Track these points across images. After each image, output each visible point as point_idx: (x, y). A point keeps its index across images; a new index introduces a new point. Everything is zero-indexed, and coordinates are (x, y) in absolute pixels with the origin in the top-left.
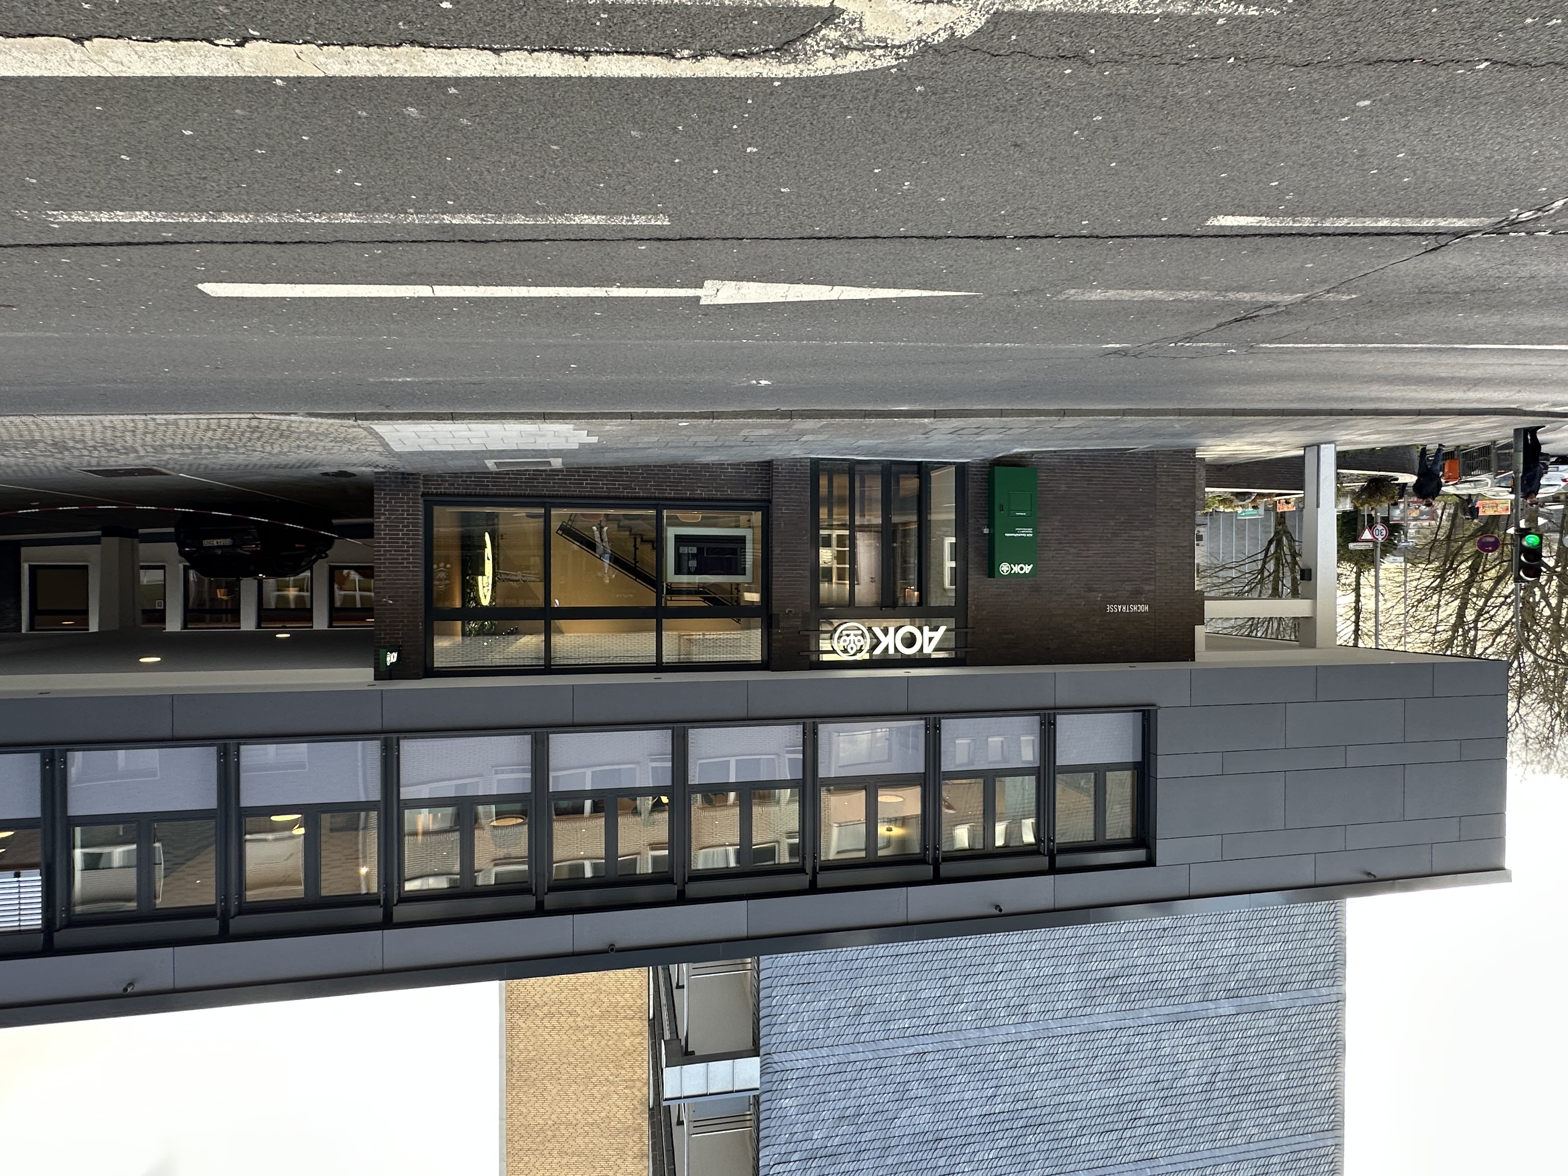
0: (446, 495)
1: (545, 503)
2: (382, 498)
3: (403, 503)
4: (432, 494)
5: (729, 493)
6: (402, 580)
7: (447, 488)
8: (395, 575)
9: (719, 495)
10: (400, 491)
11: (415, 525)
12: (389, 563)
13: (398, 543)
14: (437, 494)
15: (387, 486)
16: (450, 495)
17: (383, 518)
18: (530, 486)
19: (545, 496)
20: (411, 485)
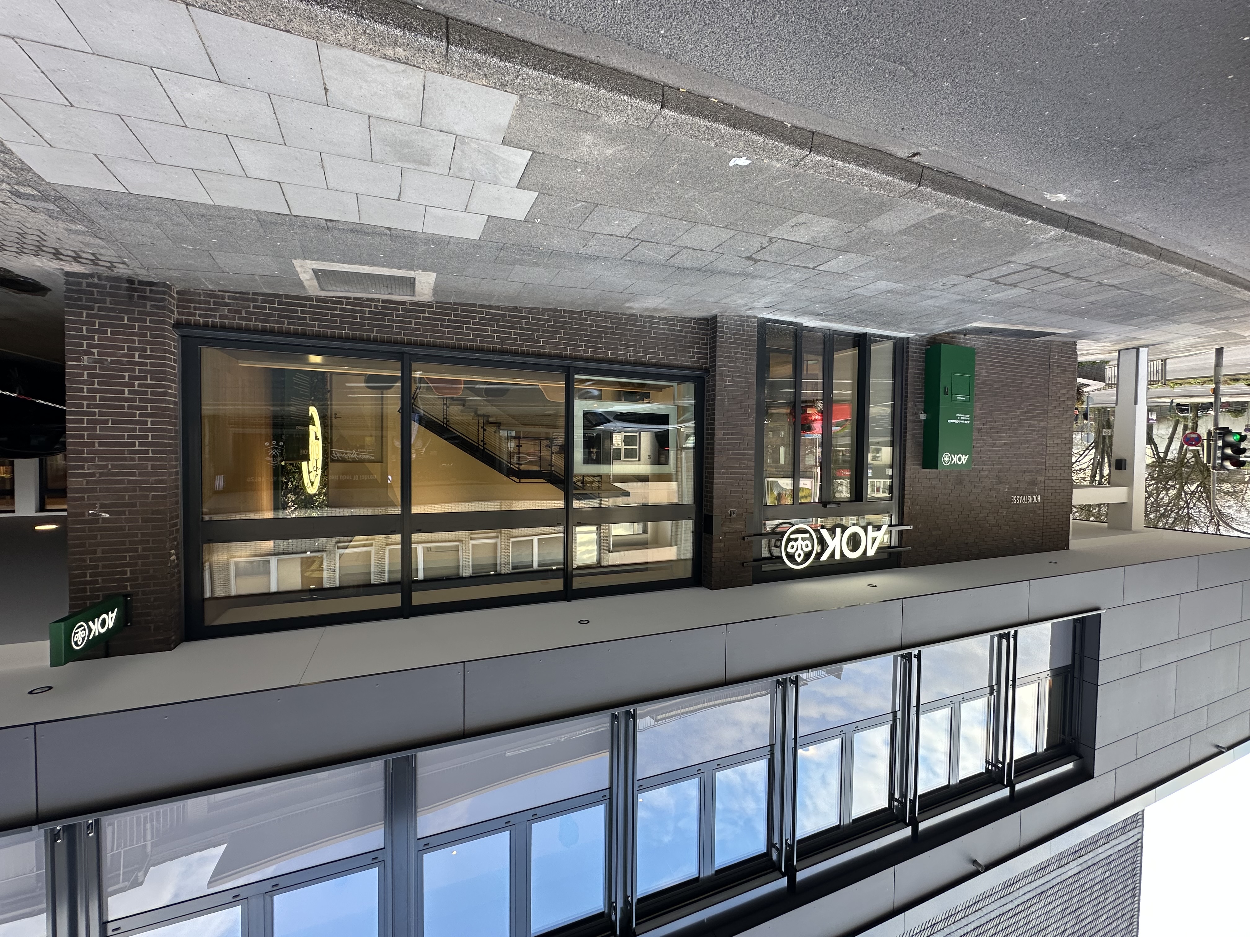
0: (223, 328)
1: (402, 354)
2: (84, 323)
3: (133, 334)
4: (197, 326)
5: (660, 356)
6: (133, 474)
7: (226, 317)
8: (114, 467)
9: (647, 358)
10: (126, 312)
11: (159, 376)
12: (100, 445)
13: (123, 407)
14: (206, 326)
15: (95, 301)
16: (231, 329)
17: (85, 360)
18: (379, 326)
19: (402, 343)
20: (149, 304)
